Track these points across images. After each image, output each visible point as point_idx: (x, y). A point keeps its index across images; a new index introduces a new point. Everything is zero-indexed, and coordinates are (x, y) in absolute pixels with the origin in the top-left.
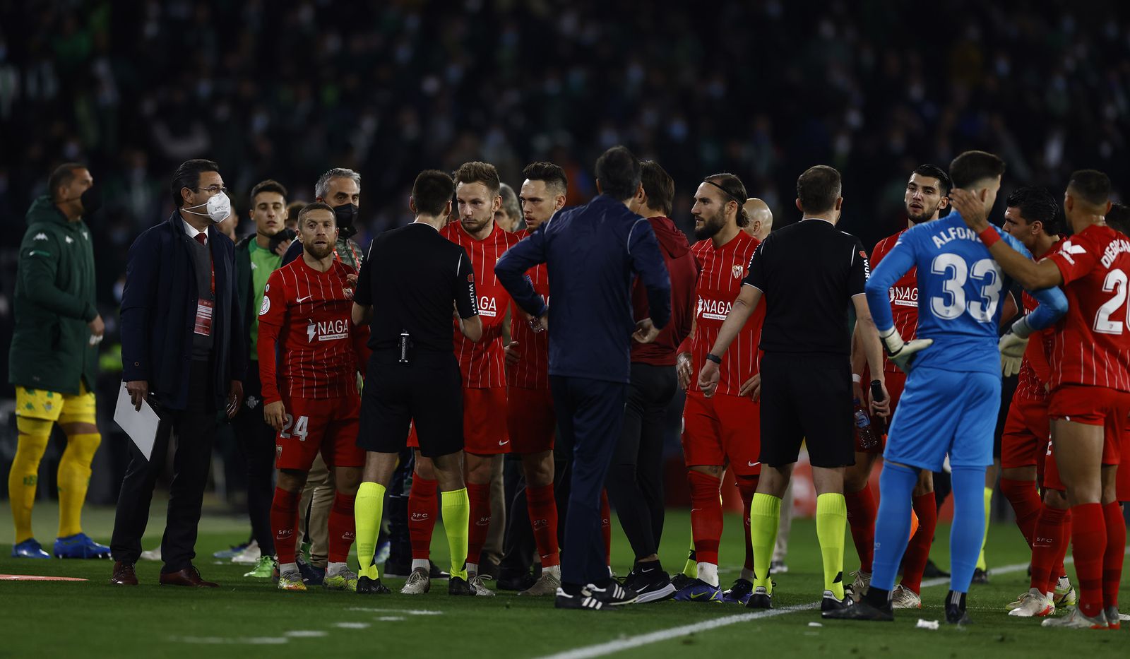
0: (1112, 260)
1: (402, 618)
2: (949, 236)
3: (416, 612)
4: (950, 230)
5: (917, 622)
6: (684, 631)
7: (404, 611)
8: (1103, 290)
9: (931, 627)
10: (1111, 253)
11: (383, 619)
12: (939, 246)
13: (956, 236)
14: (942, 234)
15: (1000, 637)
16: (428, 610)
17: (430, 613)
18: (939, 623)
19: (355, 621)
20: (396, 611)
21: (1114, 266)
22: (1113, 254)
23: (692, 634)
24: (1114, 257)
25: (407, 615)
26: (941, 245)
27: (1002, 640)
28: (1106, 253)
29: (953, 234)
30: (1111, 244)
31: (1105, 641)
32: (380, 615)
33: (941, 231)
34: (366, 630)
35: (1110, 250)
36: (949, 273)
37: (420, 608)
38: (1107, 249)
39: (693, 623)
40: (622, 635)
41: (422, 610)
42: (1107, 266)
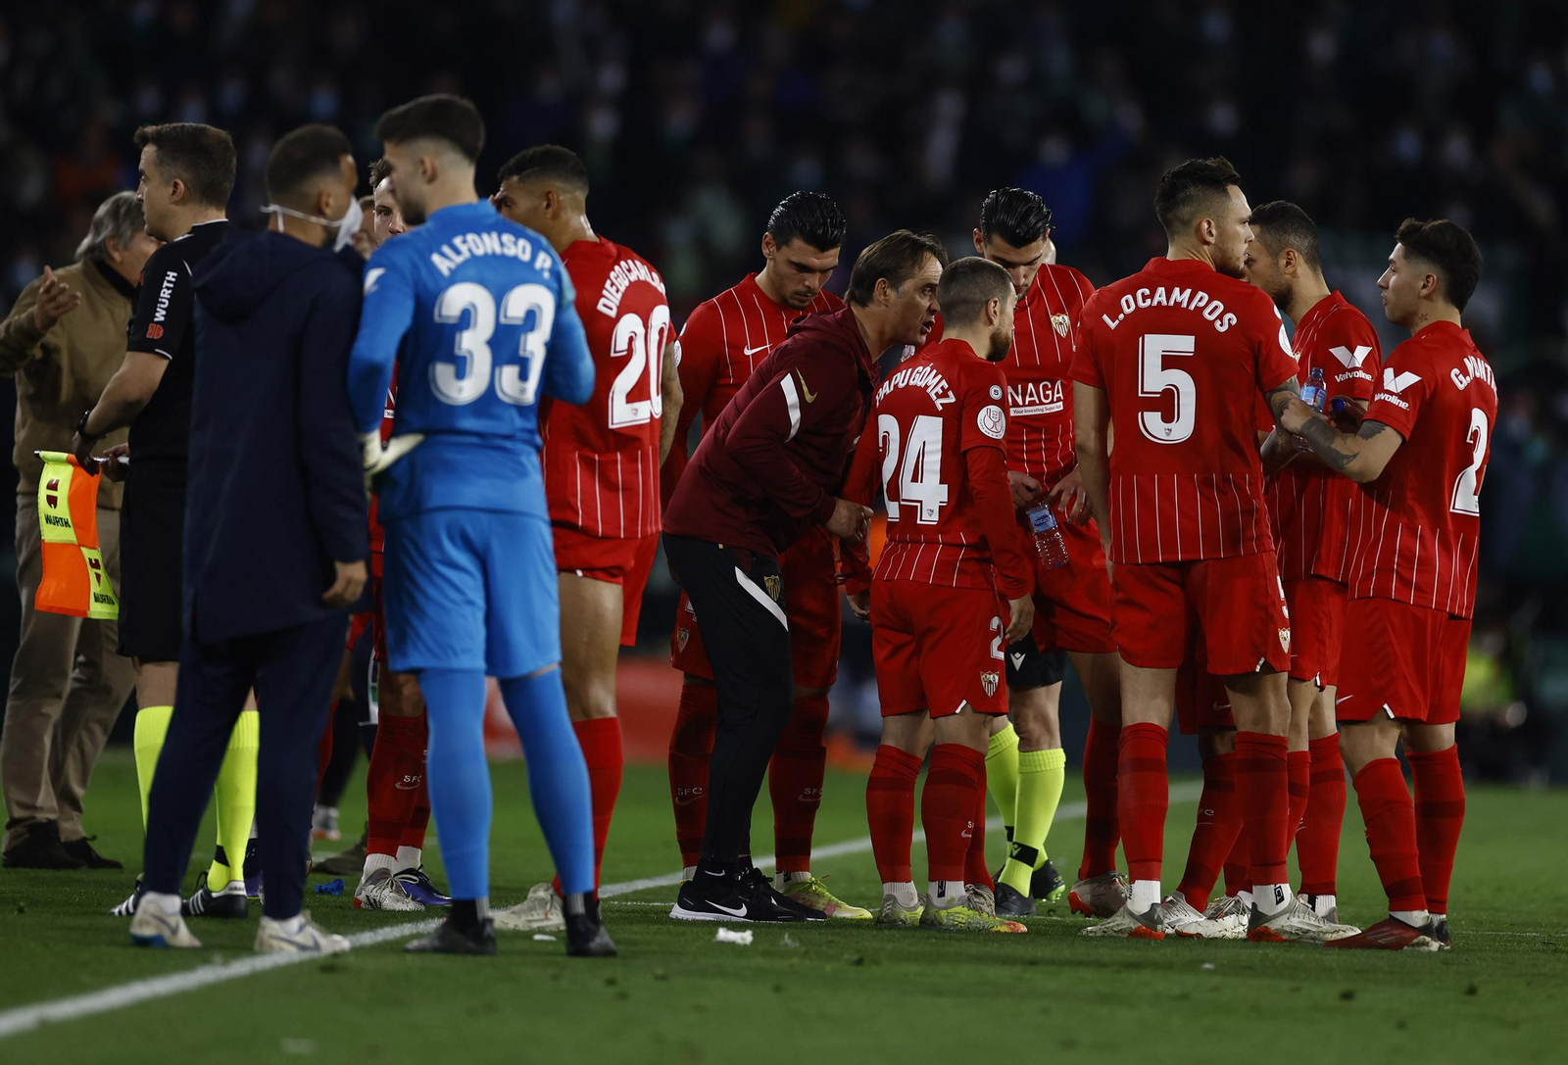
0: (617, 303)
2: (458, 252)
4: (458, 241)
5: (717, 932)
8: (613, 355)
9: (739, 941)
10: (614, 289)
12: (446, 272)
13: (470, 250)
14: (446, 249)
15: (856, 957)
18: (753, 935)
21: (622, 310)
22: (618, 291)
24: (619, 296)
26: (450, 269)
27: (860, 962)
28: (605, 292)
29: (463, 248)
30: (612, 275)
33: (442, 244)
35: (612, 284)
36: (466, 319)
38: (608, 282)
42: (613, 314)
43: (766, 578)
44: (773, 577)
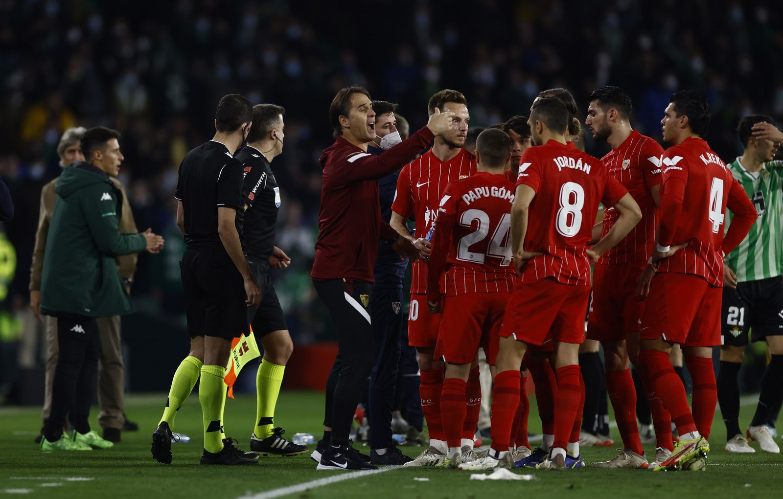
1: (60, 484)
3: (73, 479)
6: (301, 488)
7: (62, 478)
11: (44, 485)
15: (569, 485)
16: (83, 477)
17: (85, 479)
19: (20, 487)
20: (55, 478)
23: (308, 490)
25: (66, 482)
27: (571, 487)
31: (659, 486)
32: (41, 482)
34: (30, 494)
37: (77, 475)
39: (308, 481)
40: (249, 493)
41: (78, 477)
43: (361, 296)
44: (365, 295)
